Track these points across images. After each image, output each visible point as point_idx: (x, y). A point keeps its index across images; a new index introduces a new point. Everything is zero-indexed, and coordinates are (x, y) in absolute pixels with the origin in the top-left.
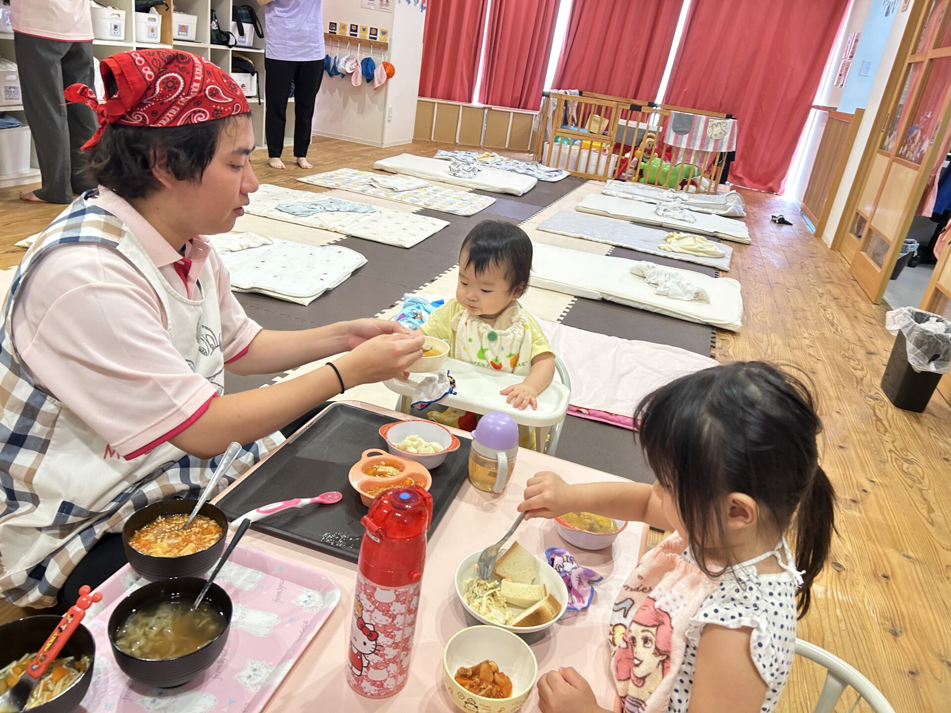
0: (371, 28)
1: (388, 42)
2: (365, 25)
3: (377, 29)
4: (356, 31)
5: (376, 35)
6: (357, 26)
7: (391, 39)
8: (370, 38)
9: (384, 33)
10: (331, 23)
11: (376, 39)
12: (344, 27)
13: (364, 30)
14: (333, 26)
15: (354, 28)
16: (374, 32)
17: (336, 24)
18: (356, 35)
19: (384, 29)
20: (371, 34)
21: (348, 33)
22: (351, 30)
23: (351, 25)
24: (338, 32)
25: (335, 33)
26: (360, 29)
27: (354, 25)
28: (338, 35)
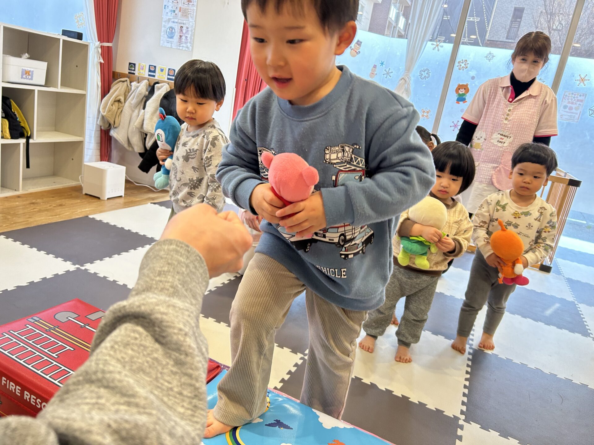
0: (169, 69)
2: (163, 67)
3: (174, 70)
6: (155, 67)
8: (168, 79)
10: (130, 64)
12: (142, 68)
14: (132, 67)
15: (152, 69)
16: (172, 73)
17: (134, 64)
18: (154, 76)
20: (169, 75)
21: (146, 74)
22: (150, 71)
23: (150, 66)
24: (136, 73)
25: (134, 74)
26: (158, 70)
27: (152, 66)
28: (136, 76)
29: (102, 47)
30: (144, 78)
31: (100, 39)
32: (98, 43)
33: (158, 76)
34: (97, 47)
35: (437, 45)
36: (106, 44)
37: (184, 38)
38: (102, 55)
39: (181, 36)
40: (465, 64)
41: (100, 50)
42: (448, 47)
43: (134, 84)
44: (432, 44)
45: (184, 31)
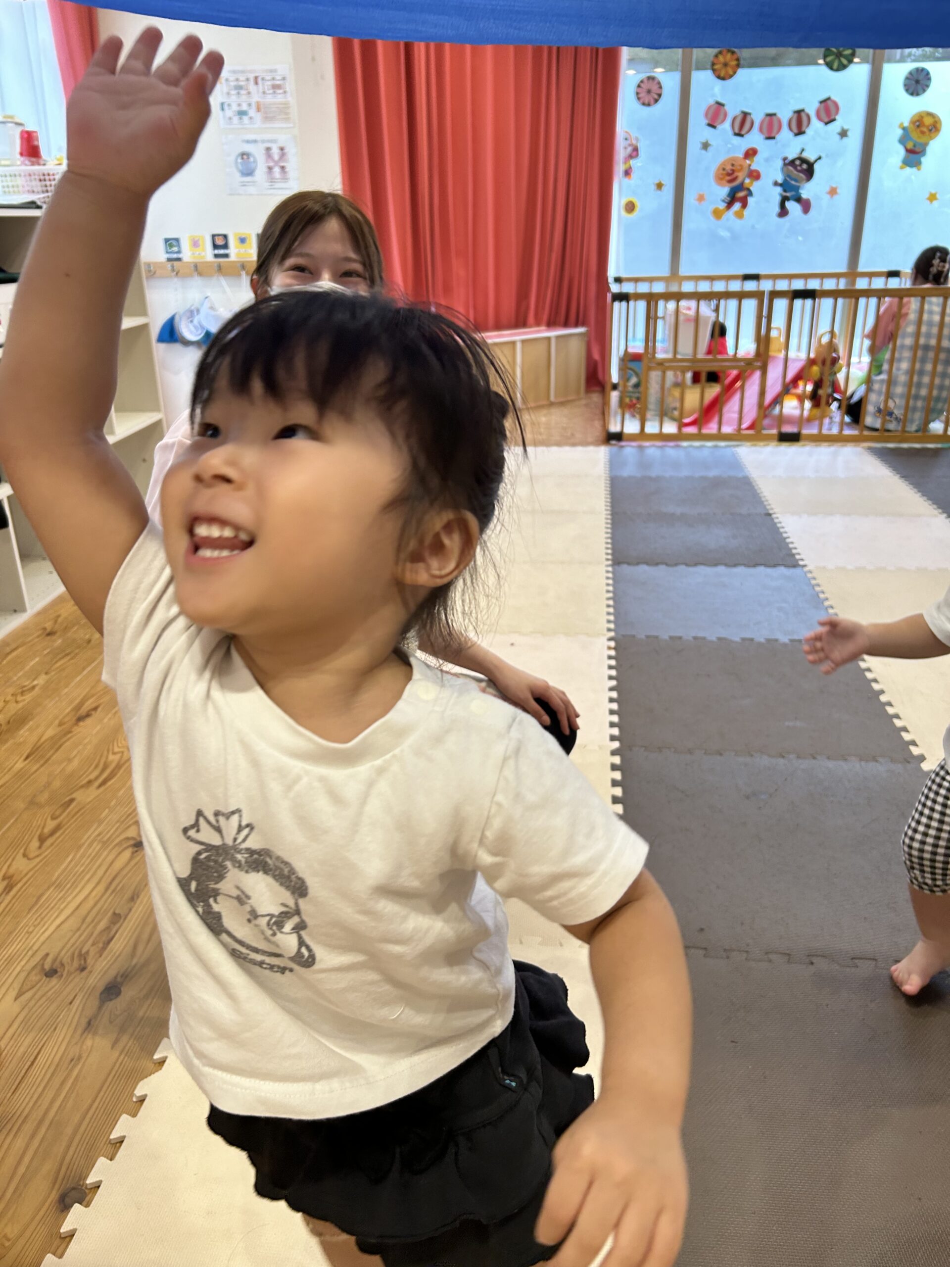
2: (243, 234)
4: (226, 246)
6: (225, 237)
10: (167, 240)
12: (196, 244)
13: (243, 240)
14: (171, 246)
15: (220, 242)
18: (226, 256)
21: (208, 254)
22: (215, 246)
23: (214, 236)
24: (185, 256)
25: (179, 259)
26: (232, 242)
27: (219, 235)
28: (188, 263)
33: (236, 253)
37: (277, 170)
39: (270, 169)
45: (276, 157)
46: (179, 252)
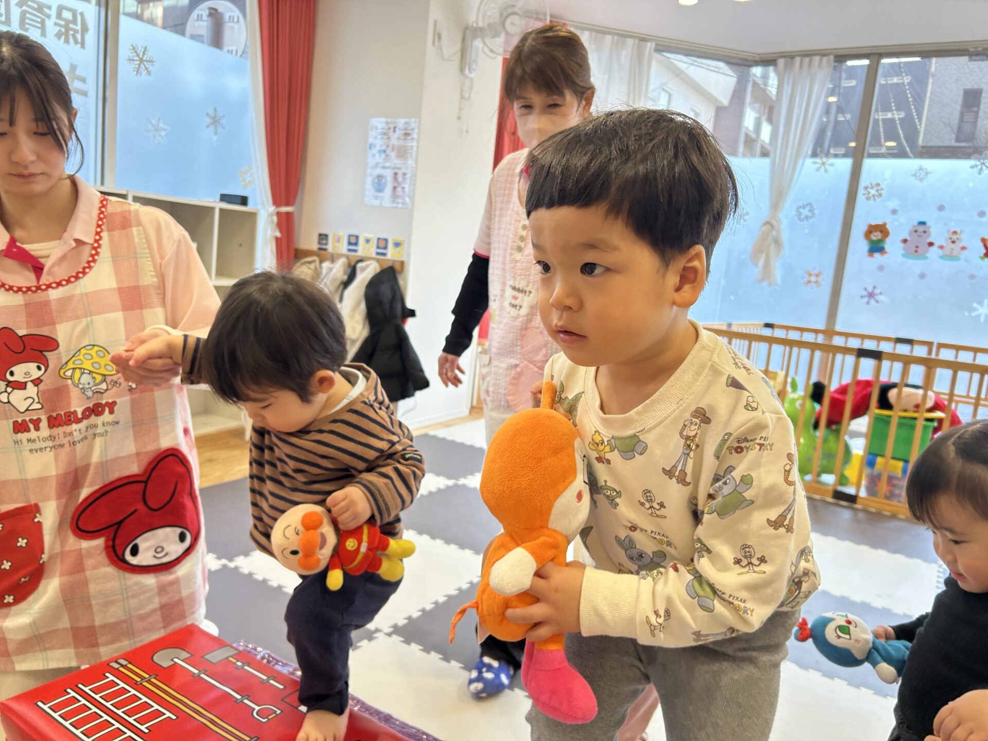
0: (379, 239)
1: (404, 259)
2: (369, 235)
3: (386, 240)
4: (356, 244)
5: (385, 248)
6: (357, 237)
7: (409, 255)
8: (378, 254)
9: (397, 245)
10: (320, 235)
11: (384, 254)
12: (338, 240)
13: (368, 241)
14: (322, 239)
15: (353, 241)
16: (382, 244)
17: (327, 235)
18: (355, 251)
19: (399, 238)
20: (378, 247)
21: (343, 248)
22: (350, 243)
23: (350, 236)
24: (330, 248)
25: (325, 250)
26: (361, 241)
27: (353, 236)
28: (330, 253)
29: (279, 214)
30: (341, 256)
31: (276, 202)
32: (272, 209)
33: (362, 250)
34: (271, 215)
35: (824, 164)
36: (284, 209)
37: (399, 189)
38: (279, 225)
39: (395, 188)
40: (877, 191)
41: (275, 219)
42: (844, 165)
43: (326, 265)
44: (815, 163)
45: (400, 179)
46: (326, 244)
